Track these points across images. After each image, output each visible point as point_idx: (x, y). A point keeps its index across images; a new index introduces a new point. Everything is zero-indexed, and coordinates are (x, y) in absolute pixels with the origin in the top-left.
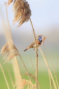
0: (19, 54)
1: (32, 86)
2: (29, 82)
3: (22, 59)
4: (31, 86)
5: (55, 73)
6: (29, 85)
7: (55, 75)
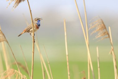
0: (7, 40)
1: (22, 77)
2: (18, 72)
3: (10, 46)
4: (19, 77)
5: (48, 62)
6: (17, 76)
7: (49, 65)
